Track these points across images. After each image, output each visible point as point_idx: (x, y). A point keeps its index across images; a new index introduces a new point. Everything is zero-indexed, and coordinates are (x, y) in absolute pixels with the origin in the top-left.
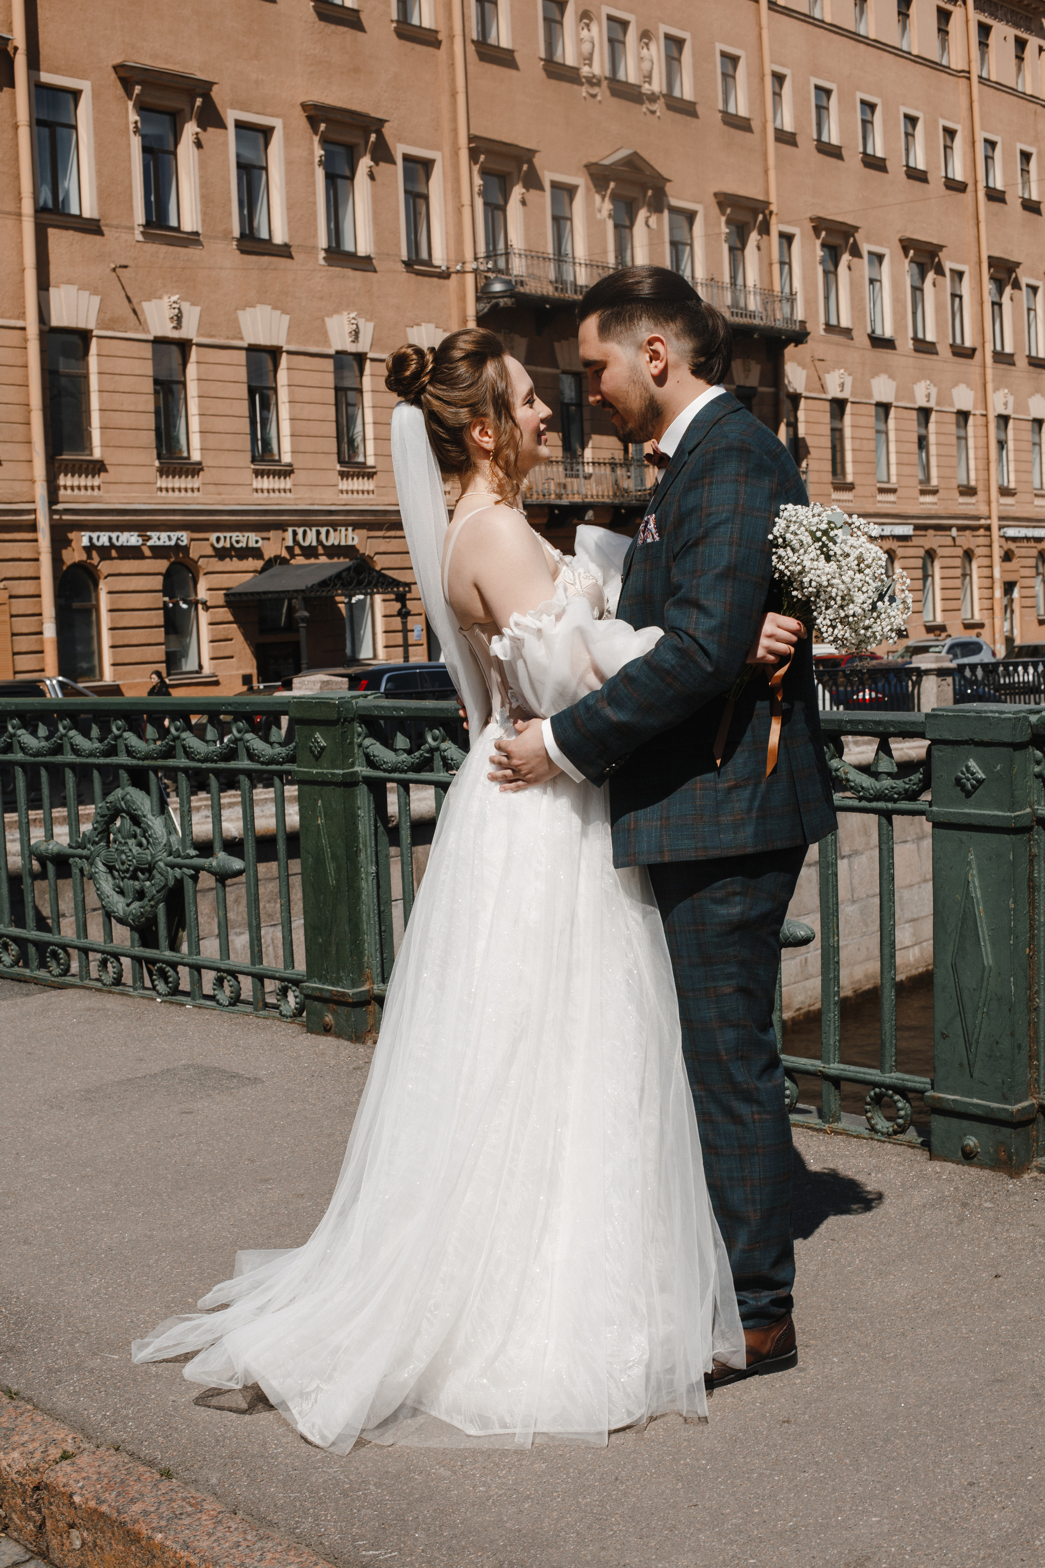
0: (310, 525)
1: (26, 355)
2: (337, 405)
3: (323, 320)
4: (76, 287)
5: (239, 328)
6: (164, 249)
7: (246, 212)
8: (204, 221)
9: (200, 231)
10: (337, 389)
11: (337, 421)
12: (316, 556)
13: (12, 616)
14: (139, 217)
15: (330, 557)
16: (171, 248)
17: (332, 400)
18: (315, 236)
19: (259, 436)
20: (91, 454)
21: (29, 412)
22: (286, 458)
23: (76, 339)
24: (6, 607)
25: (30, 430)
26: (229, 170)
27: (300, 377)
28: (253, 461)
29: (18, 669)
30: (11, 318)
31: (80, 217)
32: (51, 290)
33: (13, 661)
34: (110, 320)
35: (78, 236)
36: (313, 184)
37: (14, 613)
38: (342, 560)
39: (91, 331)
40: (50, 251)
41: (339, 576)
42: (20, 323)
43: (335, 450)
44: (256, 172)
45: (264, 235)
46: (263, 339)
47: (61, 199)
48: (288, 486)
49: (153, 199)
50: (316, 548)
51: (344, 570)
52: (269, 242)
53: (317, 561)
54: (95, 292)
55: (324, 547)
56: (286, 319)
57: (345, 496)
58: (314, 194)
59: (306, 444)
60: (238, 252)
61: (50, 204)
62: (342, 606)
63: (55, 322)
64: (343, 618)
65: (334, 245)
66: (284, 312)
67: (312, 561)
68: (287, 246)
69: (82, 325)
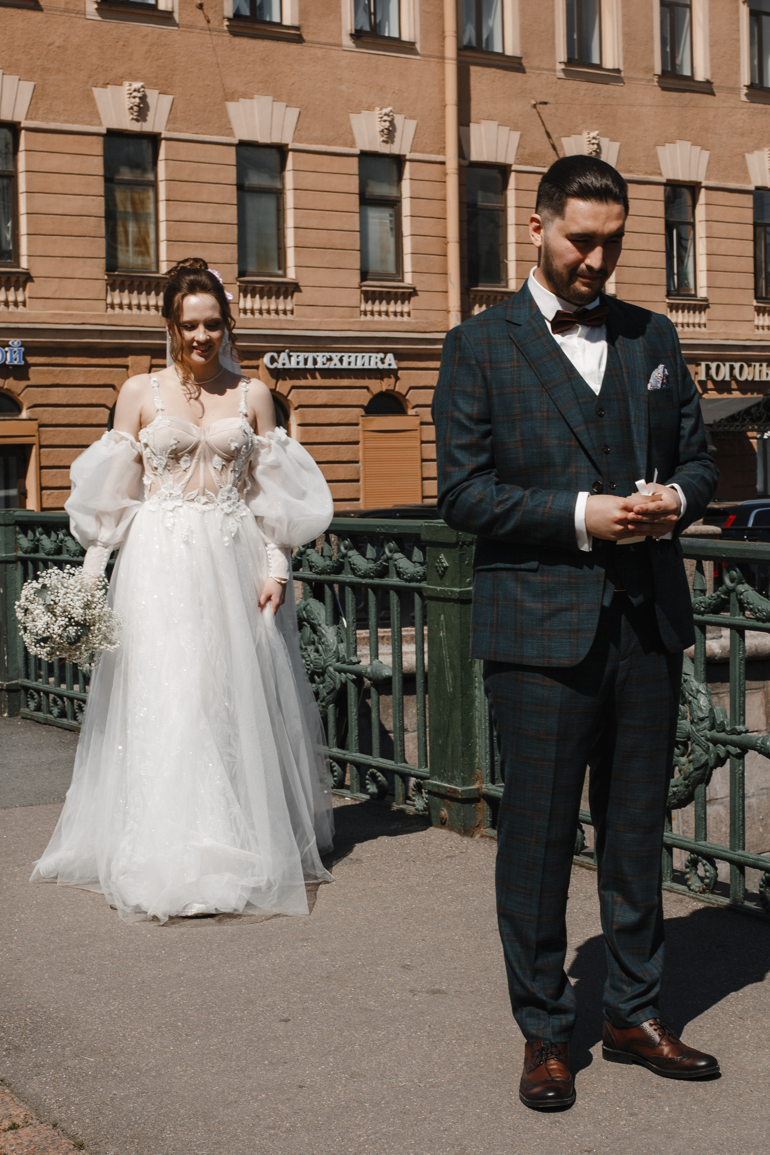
0: (724, 360)
1: (445, 188)
2: (756, 241)
3: (744, 156)
4: (496, 123)
5: (658, 163)
6: (584, 86)
7: (668, 49)
8: (625, 59)
9: (622, 68)
10: (755, 225)
11: (755, 257)
12: (730, 391)
13: (423, 442)
14: (561, 54)
15: (743, 391)
16: (592, 85)
17: (751, 236)
18: (737, 72)
19: (675, 271)
20: (507, 286)
21: (446, 244)
22: (702, 293)
23: (495, 173)
24: (417, 434)
25: (446, 261)
26: (652, 8)
27: (718, 213)
28: (669, 295)
29: (426, 494)
30: (431, 152)
31: (502, 55)
32: (473, 126)
33: (422, 486)
34: (529, 155)
35: (500, 73)
36: (738, 20)
37: (424, 439)
38: (755, 395)
39: (510, 166)
40: (472, 88)
41: (747, 411)
42: (440, 158)
43: (752, 285)
44: (681, 9)
45: (687, 72)
46: (681, 175)
47: (485, 37)
48: (703, 321)
49: (575, 37)
50: (729, 383)
51: (754, 406)
52: (691, 78)
53: (730, 396)
54: (515, 127)
55: (737, 382)
56: (706, 154)
57: (761, 331)
58: (738, 30)
59: (722, 279)
60: (659, 89)
61: (474, 43)
62: (754, 442)
63: (475, 156)
64: (754, 453)
65: (757, 82)
66: (704, 148)
67: (725, 395)
68: (708, 82)
69: (501, 160)
